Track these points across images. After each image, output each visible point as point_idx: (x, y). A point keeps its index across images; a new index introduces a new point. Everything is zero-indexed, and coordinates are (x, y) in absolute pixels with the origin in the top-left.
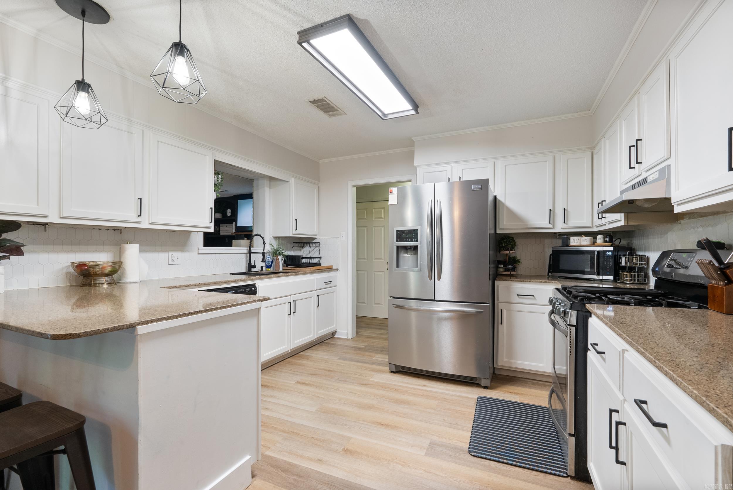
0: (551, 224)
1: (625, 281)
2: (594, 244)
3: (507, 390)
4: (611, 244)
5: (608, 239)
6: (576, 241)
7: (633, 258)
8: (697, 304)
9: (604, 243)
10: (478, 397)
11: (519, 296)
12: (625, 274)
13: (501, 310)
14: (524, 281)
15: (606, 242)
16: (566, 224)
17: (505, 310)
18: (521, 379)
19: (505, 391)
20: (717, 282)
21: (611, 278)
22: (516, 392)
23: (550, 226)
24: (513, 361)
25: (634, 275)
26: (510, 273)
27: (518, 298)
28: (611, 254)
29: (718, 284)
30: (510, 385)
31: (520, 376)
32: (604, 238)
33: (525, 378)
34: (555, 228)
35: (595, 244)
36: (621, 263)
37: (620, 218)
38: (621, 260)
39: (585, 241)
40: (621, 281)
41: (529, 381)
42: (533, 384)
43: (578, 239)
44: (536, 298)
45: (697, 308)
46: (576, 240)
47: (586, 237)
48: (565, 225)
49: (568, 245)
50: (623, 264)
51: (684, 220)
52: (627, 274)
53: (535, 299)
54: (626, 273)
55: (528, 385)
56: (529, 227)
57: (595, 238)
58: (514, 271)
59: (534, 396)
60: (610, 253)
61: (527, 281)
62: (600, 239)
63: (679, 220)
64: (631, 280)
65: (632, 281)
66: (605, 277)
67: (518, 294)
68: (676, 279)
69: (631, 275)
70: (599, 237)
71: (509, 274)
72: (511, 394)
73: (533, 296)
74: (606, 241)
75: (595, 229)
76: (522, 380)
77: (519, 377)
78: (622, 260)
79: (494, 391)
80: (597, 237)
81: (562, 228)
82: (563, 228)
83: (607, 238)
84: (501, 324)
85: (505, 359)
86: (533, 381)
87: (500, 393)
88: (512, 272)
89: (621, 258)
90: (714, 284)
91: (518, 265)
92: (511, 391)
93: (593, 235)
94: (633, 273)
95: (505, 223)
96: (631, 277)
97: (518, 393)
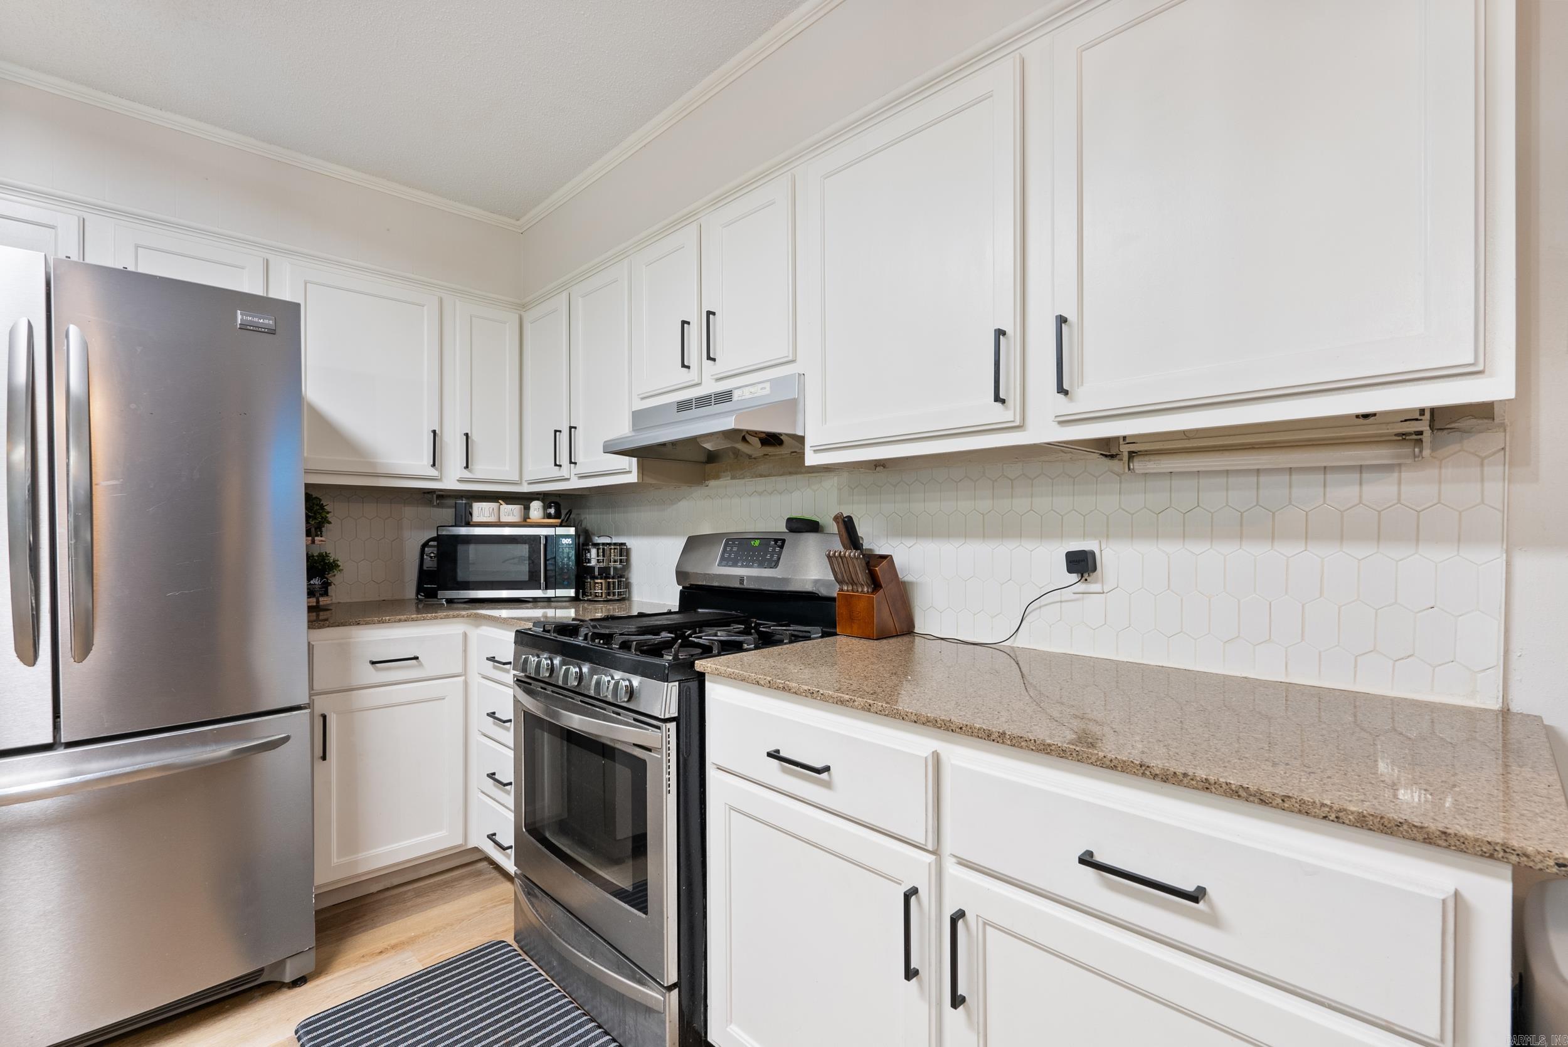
0: (436, 469)
1: (598, 597)
2: (525, 522)
3: (363, 951)
4: (559, 521)
5: (552, 511)
6: (487, 514)
7: (611, 549)
8: (819, 629)
9: (544, 518)
10: (297, 1032)
11: (377, 665)
12: (598, 583)
13: (324, 717)
14: (389, 621)
15: (549, 516)
16: (470, 471)
17: (334, 712)
18: (382, 896)
19: (363, 956)
20: (855, 587)
21: (572, 593)
22: (393, 942)
23: (433, 472)
24: (361, 855)
25: (614, 583)
26: (318, 602)
27: (373, 670)
28: (571, 542)
29: (857, 591)
30: (364, 931)
31: (374, 888)
32: (545, 508)
33: (388, 889)
34: (444, 479)
35: (528, 520)
36: (589, 561)
37: (629, 468)
38: (588, 555)
39: (511, 512)
40: (590, 597)
41: (406, 892)
42: (419, 894)
43: (491, 509)
44: (423, 663)
45: (820, 635)
46: (487, 510)
47: (507, 504)
48: (466, 474)
49: (469, 522)
50: (593, 563)
51: (721, 479)
52: (601, 583)
53: (421, 665)
54: (599, 581)
55: (409, 904)
56: (380, 471)
57: (527, 508)
58: (326, 594)
59: (445, 928)
60: (569, 541)
61: (400, 621)
62: (536, 510)
63: (707, 481)
64: (609, 594)
65: (609, 596)
66: (560, 592)
67: (374, 660)
68: (752, 587)
69: (609, 582)
70: (536, 505)
71: (315, 604)
72: (384, 956)
73: (416, 658)
74: (550, 514)
75: (525, 488)
76: (385, 899)
77: (372, 894)
78: (590, 555)
79: (329, 978)
80: (531, 505)
81: (458, 480)
82: (460, 481)
83: (550, 508)
84: (324, 758)
85: (335, 860)
86: (416, 885)
87: (354, 971)
88: (321, 599)
89: (589, 551)
90: (848, 591)
91: (335, 575)
92: (381, 945)
93: (523, 499)
94: (611, 580)
95: (305, 455)
96: (609, 588)
97: (403, 943)
